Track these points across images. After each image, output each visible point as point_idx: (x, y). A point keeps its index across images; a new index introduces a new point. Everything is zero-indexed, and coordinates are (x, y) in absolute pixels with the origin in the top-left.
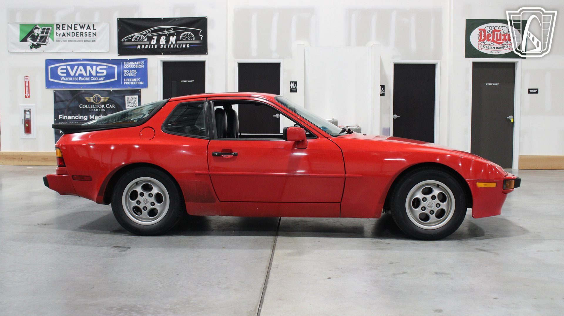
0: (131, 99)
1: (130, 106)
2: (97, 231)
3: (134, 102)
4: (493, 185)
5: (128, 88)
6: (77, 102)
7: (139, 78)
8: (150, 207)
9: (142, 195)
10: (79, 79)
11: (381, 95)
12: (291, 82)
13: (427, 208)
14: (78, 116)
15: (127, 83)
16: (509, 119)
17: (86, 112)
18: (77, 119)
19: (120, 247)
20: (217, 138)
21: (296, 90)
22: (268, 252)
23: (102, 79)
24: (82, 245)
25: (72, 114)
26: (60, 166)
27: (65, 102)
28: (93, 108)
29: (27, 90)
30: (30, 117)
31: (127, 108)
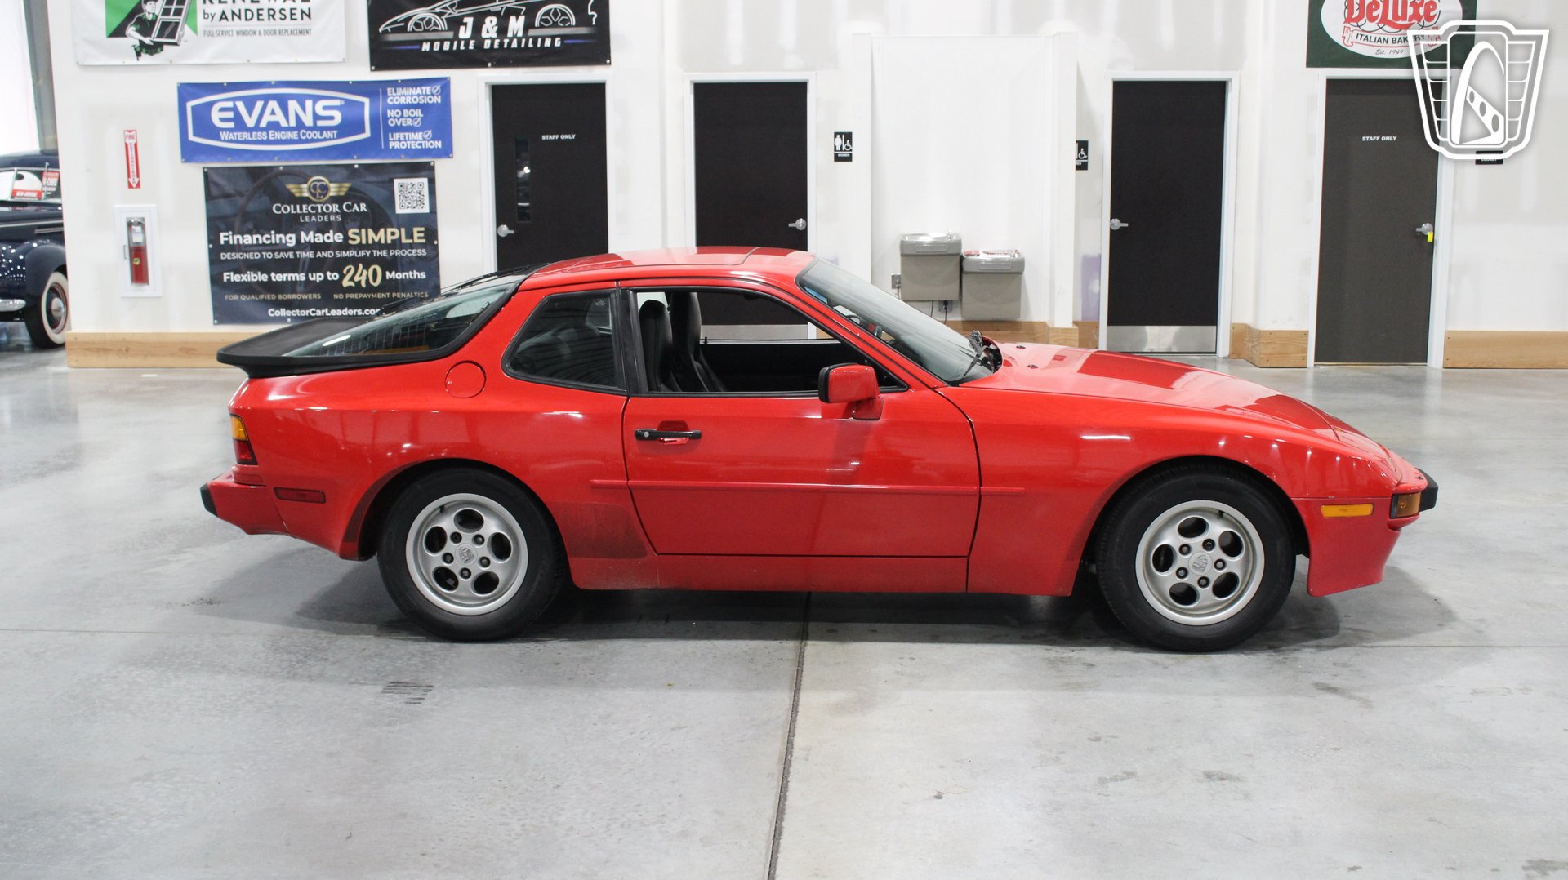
0: (409, 187)
1: (407, 207)
2: (345, 624)
3: (418, 195)
4: (1365, 510)
5: (401, 158)
6: (266, 198)
7: (430, 132)
8: (477, 570)
9: (456, 538)
10: (268, 135)
11: (1078, 168)
12: (836, 134)
13: (1191, 570)
14: (271, 235)
15: (397, 145)
16: (1421, 232)
17: (290, 224)
18: (268, 242)
19: (406, 685)
20: (647, 390)
21: (851, 154)
22: (784, 698)
23: (330, 134)
24: (310, 678)
25: (255, 231)
26: (241, 461)
27: (233, 199)
28: (309, 214)
29: (133, 168)
30: (145, 240)
31: (399, 210)
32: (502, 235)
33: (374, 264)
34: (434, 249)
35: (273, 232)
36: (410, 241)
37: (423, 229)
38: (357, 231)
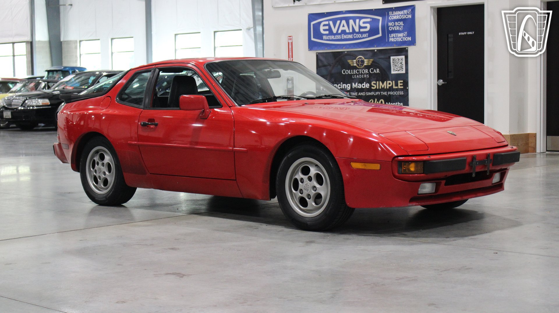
0: (397, 60)
1: (396, 70)
3: (401, 64)
5: (394, 46)
6: (339, 67)
7: (406, 33)
10: (341, 37)
14: (341, 84)
15: (392, 40)
17: (349, 79)
23: (365, 35)
25: (335, 83)
27: (327, 67)
28: (356, 74)
29: (290, 54)
30: (293, 87)
31: (393, 72)
32: (440, 84)
33: (381, 99)
34: (407, 91)
35: (342, 83)
36: (397, 87)
37: (402, 81)
38: (375, 82)
